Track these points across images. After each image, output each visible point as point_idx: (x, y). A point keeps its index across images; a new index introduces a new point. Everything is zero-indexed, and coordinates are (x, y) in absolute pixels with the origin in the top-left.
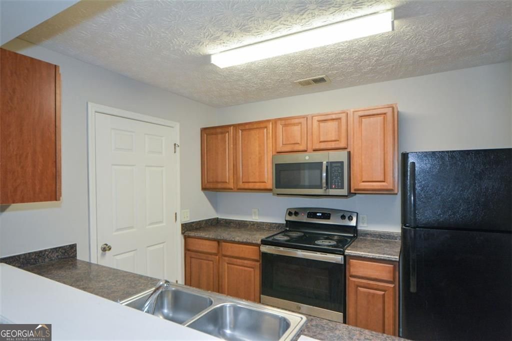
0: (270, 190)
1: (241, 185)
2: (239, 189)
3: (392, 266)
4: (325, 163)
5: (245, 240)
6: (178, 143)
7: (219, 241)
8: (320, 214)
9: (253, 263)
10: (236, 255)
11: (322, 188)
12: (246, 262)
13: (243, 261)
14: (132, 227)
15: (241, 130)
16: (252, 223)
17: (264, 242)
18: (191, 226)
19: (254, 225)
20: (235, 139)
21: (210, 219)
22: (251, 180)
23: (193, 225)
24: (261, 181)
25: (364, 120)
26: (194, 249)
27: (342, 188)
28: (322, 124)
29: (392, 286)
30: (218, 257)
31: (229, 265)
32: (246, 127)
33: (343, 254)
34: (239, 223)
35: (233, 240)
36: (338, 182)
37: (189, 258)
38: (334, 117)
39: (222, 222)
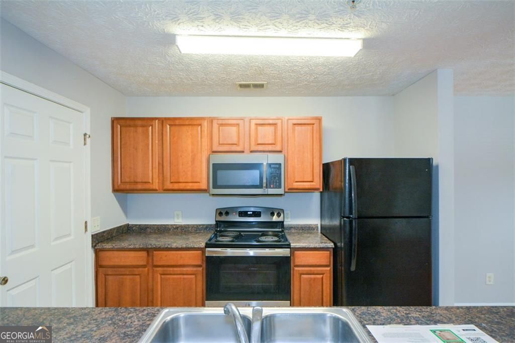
0: (205, 191)
1: (168, 185)
2: (165, 190)
3: (328, 252)
4: (265, 164)
5: (184, 246)
6: (88, 133)
7: (148, 250)
8: (251, 213)
9: (195, 269)
10: (173, 263)
11: (262, 188)
12: (185, 269)
13: (181, 269)
14: (32, 246)
15: (169, 125)
16: (175, 227)
17: (208, 245)
18: (103, 236)
19: (177, 228)
20: (162, 134)
21: (121, 226)
22: (181, 181)
23: (104, 234)
24: (195, 181)
25: (297, 128)
26: (111, 263)
27: (280, 187)
28: (260, 128)
29: (329, 269)
30: (147, 269)
31: (162, 276)
32: (176, 123)
33: (290, 248)
34: (157, 228)
35: (169, 247)
36: (276, 182)
37: (103, 276)
38: (271, 122)
39: (134, 228)
